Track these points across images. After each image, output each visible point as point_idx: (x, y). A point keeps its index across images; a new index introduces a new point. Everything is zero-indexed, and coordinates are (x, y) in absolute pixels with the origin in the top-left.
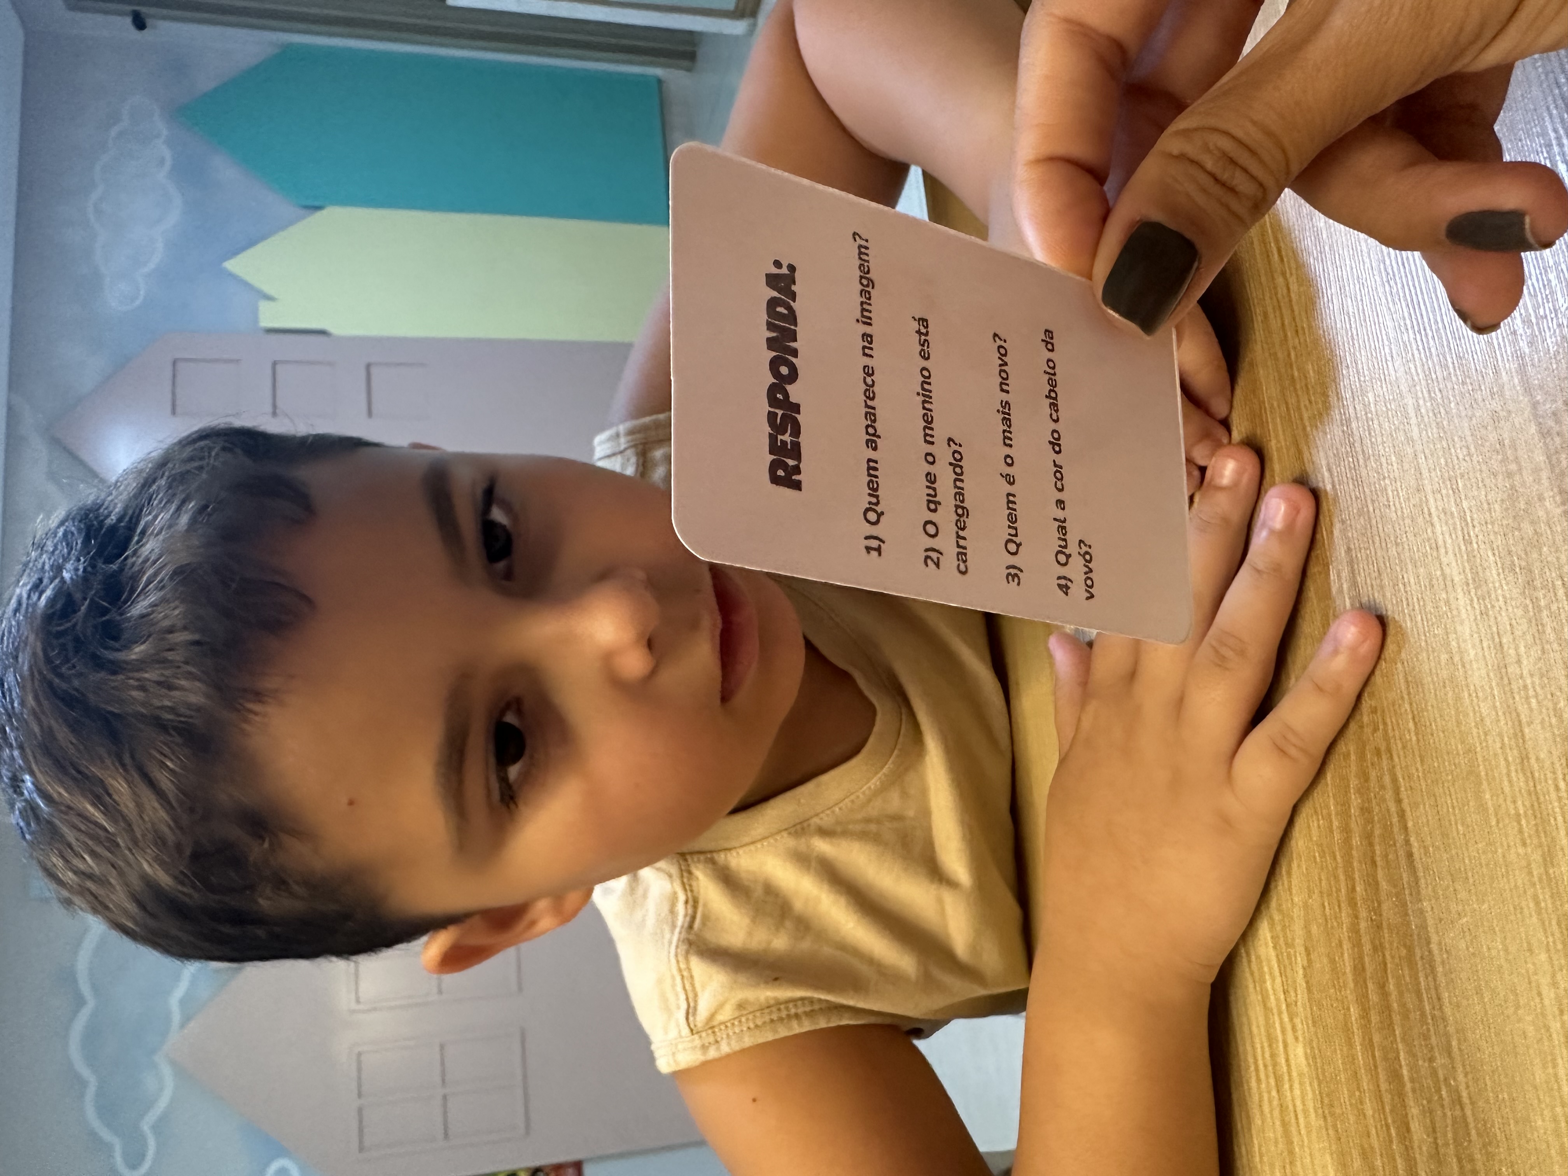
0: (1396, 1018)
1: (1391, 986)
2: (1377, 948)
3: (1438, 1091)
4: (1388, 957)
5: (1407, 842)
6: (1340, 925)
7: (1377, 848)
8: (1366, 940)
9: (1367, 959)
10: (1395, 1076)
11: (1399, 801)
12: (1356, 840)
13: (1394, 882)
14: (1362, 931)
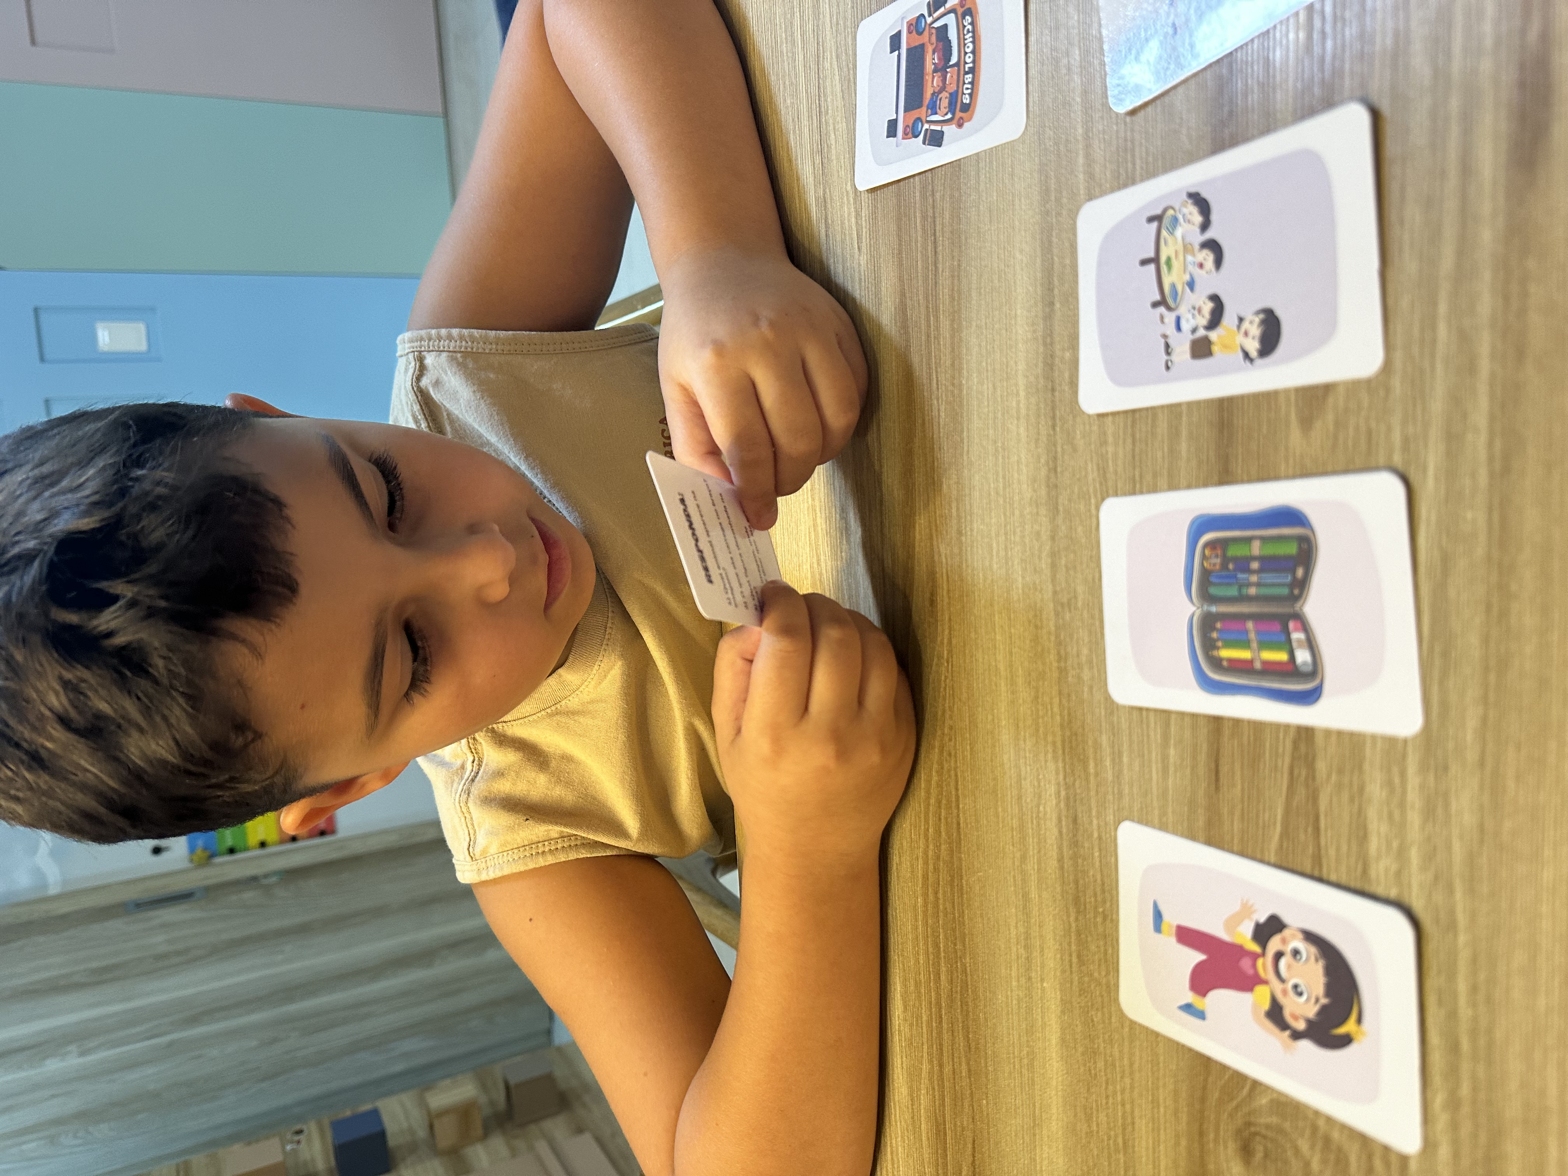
0: (941, 914)
1: (940, 896)
2: (936, 870)
3: (957, 962)
4: (941, 877)
5: (958, 816)
6: (918, 848)
7: (943, 811)
8: (931, 862)
9: (930, 874)
10: (936, 945)
11: (957, 789)
12: (932, 801)
13: (949, 836)
14: (930, 857)
